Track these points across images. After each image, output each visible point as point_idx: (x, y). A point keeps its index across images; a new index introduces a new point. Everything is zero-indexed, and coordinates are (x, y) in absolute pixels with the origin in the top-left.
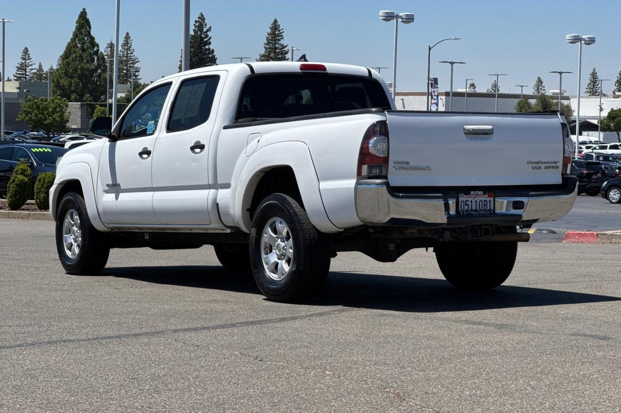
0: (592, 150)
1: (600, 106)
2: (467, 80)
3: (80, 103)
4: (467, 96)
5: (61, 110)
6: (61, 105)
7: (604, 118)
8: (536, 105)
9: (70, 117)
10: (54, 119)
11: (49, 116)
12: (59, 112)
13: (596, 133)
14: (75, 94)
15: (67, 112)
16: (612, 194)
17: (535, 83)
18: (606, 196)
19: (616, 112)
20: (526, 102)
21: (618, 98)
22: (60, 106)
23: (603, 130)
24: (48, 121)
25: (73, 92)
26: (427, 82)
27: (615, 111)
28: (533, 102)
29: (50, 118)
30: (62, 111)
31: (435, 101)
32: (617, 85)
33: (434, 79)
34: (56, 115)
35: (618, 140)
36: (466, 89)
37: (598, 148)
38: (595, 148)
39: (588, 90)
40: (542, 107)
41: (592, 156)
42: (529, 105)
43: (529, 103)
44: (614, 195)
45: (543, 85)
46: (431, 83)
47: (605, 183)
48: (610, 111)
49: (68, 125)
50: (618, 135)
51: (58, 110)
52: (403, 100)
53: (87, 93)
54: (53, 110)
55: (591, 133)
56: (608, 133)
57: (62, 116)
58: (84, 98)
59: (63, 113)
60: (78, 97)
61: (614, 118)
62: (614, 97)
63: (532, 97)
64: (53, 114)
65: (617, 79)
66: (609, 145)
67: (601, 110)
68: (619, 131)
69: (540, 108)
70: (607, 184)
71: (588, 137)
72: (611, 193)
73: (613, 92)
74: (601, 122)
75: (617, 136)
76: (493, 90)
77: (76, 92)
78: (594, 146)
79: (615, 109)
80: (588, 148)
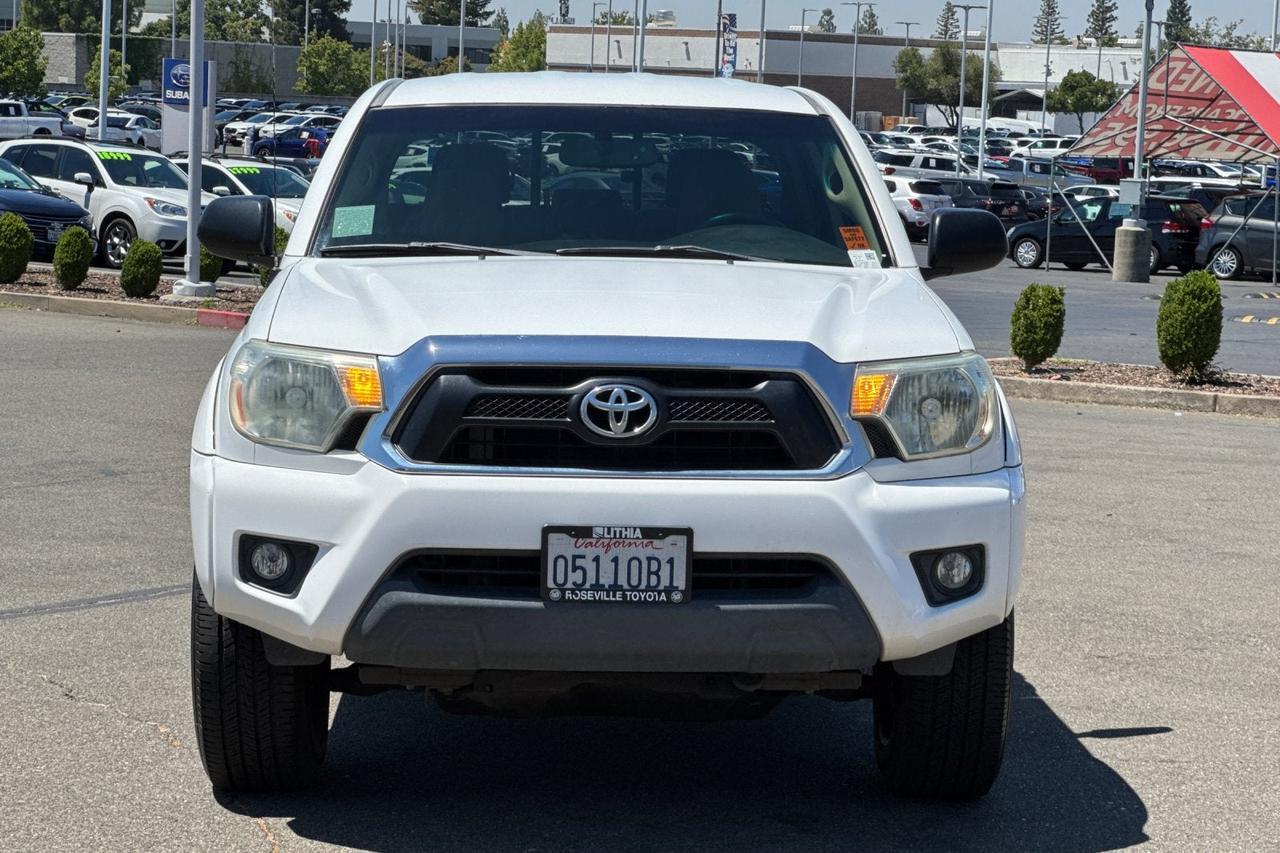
0: (1030, 148)
1: (1047, 66)
2: (804, 11)
3: (74, 35)
4: (804, 40)
5: (30, 53)
6: (31, 43)
7: (1056, 89)
8: (933, 60)
9: (48, 66)
10: (17, 70)
11: (8, 64)
12: (26, 56)
13: (1038, 114)
14: (67, 15)
15: (41, 57)
16: (1023, 250)
17: (942, 13)
18: (1013, 256)
19: (1078, 78)
20: (914, 54)
21: (1085, 48)
22: (27, 46)
23: (1051, 109)
24: (6, 74)
25: (62, 11)
26: (717, 21)
27: (1075, 75)
28: (927, 53)
29: (10, 67)
30: (32, 56)
31: (730, 58)
32: (1092, 20)
33: (729, 15)
34: (19, 63)
35: (1080, 130)
36: (803, 25)
37: (1040, 144)
38: (1035, 146)
39: (1039, 30)
40: (943, 64)
41: (1022, 163)
42: (919, 60)
43: (920, 56)
44: (1027, 252)
45: (955, 17)
46: (725, 24)
47: (1012, 230)
48: (1066, 75)
49: (46, 80)
50: (1080, 119)
51: (24, 52)
52: (687, 44)
53: (90, 15)
54: (15, 52)
55: (1032, 114)
56: (1061, 114)
57: (31, 64)
58: (83, 23)
59: (34, 58)
60: (73, 22)
61: (1072, 88)
62: (1078, 48)
63: (927, 44)
64: (15, 61)
65: (1091, 9)
66: (1059, 140)
67: (1049, 73)
68: (1082, 112)
69: (939, 65)
70: (1015, 231)
71: (1027, 122)
72: (1021, 249)
73: (1079, 37)
74: (1049, 96)
75: (1078, 123)
76: (866, 22)
77: (68, 12)
78: (1034, 140)
79: (1076, 71)
80: (1022, 144)
